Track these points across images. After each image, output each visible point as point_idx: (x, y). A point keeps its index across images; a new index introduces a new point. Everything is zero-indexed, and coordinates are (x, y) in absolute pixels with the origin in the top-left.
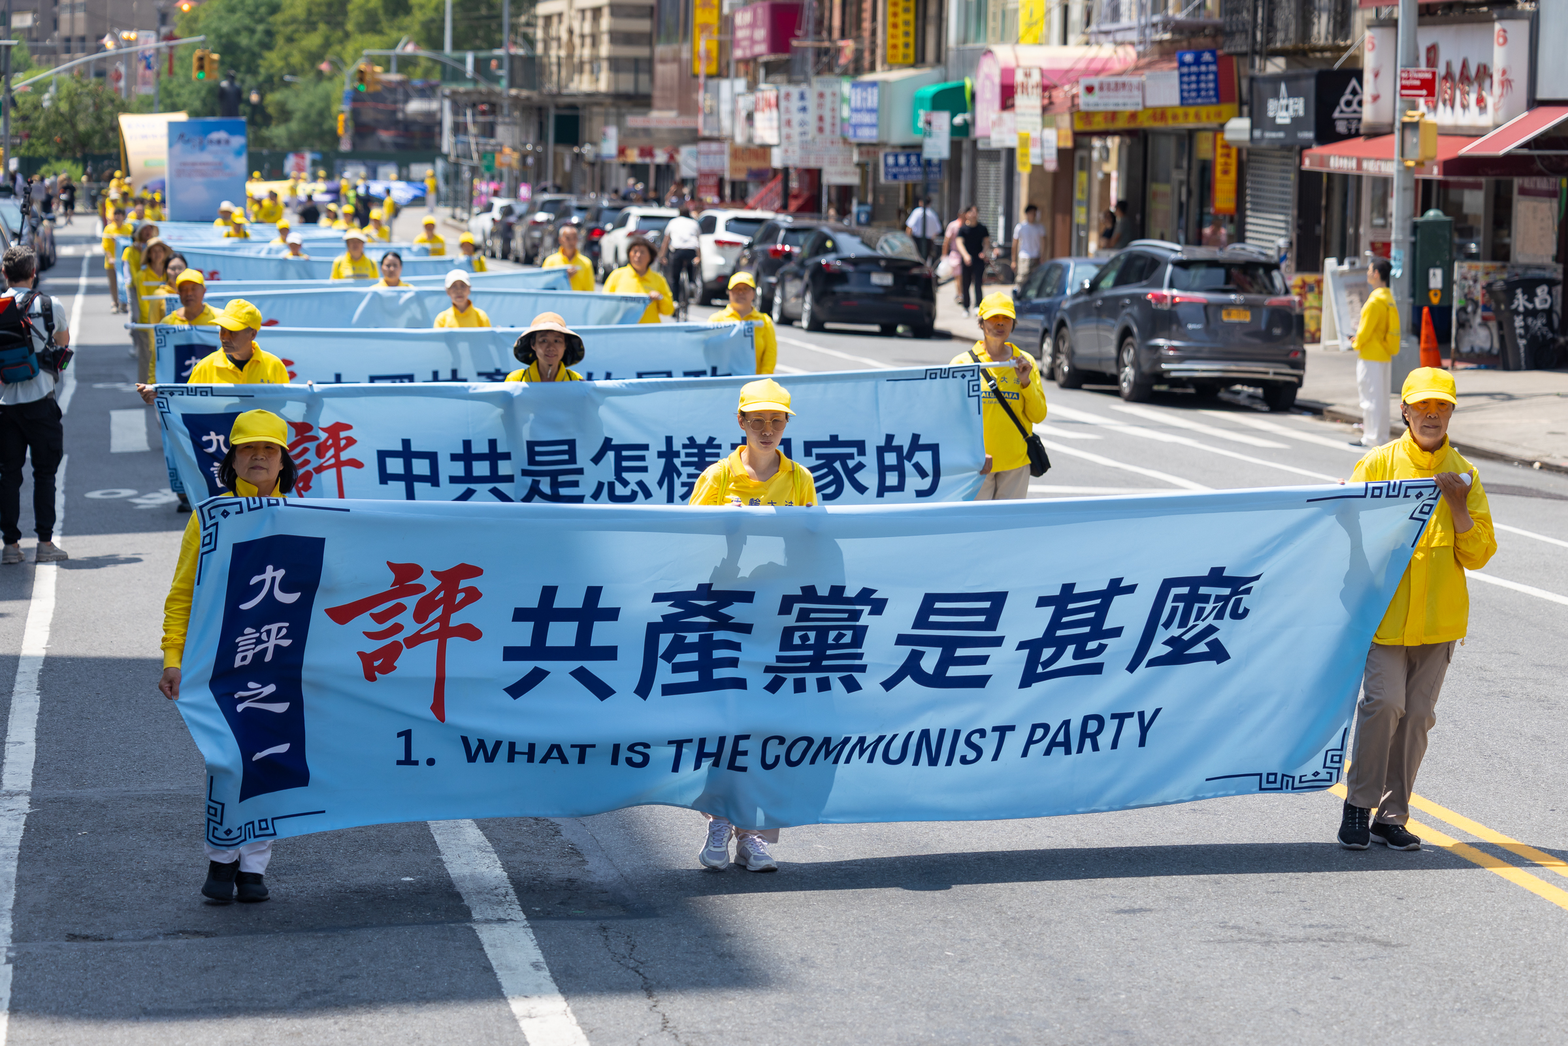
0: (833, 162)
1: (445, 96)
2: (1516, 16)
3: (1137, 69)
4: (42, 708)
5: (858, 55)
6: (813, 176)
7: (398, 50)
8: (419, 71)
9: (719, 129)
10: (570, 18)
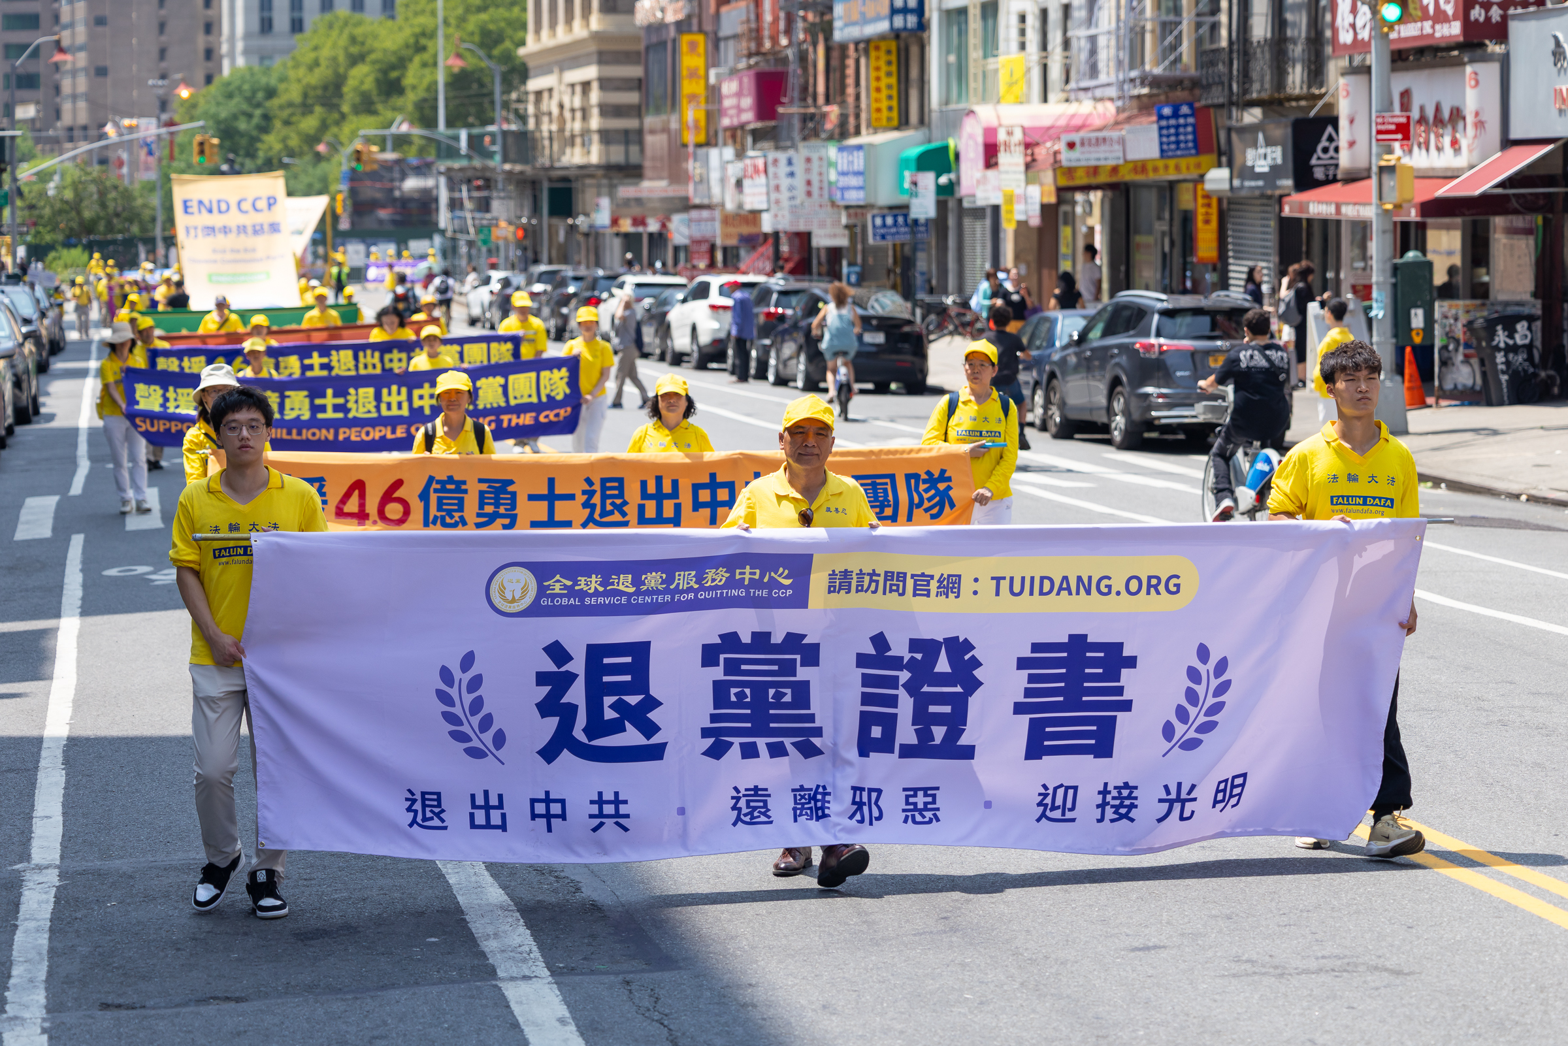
0: (822, 225)
1: (440, 173)
2: (1487, 58)
3: (1117, 123)
4: (67, 782)
5: (843, 119)
6: (803, 239)
7: (394, 130)
8: (413, 150)
9: (710, 197)
10: (560, 93)
